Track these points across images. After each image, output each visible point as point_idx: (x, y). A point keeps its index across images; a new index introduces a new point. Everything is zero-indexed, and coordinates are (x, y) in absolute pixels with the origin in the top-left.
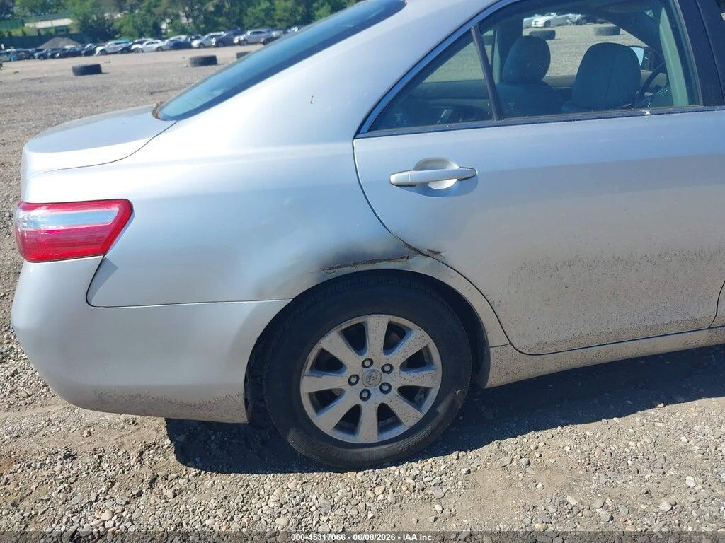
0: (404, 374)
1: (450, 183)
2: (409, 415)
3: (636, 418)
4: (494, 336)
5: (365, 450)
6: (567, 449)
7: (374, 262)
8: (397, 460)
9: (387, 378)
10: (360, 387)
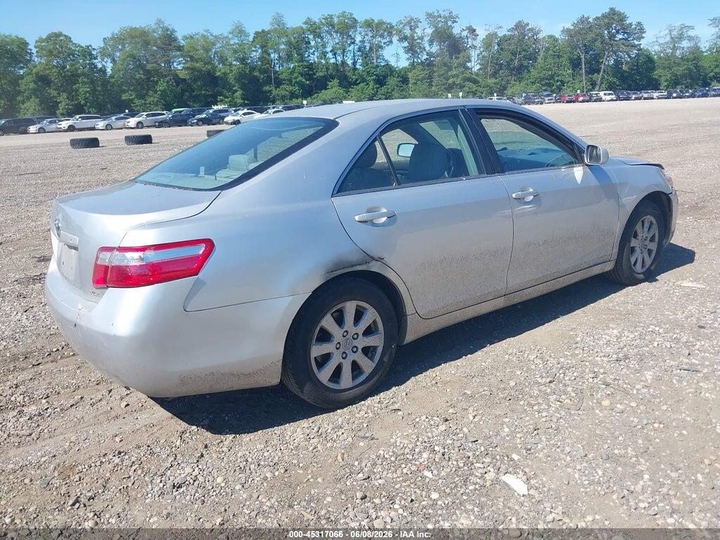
0: (365, 339)
1: (384, 219)
2: (368, 366)
3: (479, 353)
4: (409, 309)
5: (347, 393)
6: (453, 372)
7: (352, 266)
8: (363, 397)
9: (356, 343)
10: (342, 350)
